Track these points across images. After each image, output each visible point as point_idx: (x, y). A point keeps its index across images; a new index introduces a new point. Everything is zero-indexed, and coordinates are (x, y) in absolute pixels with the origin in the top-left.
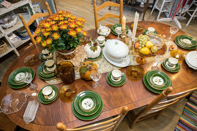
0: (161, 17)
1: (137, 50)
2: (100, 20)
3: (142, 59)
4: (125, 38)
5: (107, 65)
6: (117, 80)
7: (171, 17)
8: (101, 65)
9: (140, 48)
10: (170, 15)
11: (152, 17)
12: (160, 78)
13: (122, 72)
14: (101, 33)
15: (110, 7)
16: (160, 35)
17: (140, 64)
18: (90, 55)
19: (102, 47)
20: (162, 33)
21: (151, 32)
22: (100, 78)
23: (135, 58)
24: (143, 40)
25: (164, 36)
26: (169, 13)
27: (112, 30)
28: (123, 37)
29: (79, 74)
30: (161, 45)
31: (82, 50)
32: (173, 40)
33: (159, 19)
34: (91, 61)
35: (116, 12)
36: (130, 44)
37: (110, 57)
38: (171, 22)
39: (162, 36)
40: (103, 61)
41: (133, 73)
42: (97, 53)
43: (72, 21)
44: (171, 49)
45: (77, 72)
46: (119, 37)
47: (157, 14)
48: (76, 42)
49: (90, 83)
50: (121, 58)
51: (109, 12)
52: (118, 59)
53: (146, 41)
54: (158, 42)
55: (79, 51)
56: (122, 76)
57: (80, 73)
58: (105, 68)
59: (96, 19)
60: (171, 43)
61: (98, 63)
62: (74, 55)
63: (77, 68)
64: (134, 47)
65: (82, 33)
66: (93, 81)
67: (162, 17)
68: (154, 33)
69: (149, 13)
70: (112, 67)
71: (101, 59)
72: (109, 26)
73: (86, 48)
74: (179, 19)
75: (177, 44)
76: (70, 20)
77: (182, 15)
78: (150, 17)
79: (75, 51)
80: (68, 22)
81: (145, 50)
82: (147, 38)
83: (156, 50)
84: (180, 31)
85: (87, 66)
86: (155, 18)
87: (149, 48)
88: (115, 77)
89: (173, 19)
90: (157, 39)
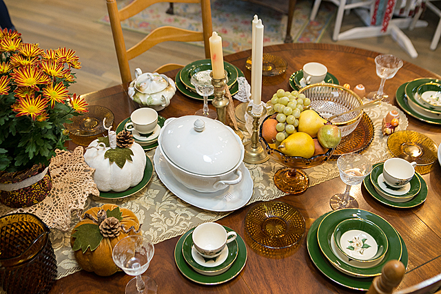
0: (349, 27)
1: (273, 146)
2: (136, 52)
3: (293, 175)
4: (227, 107)
5: (174, 211)
6: (214, 259)
7: (380, 24)
8: (153, 211)
9: (281, 135)
10: (374, 17)
11: (317, 28)
12: (365, 235)
13: (228, 230)
14: (142, 99)
15: (171, 4)
16: (347, 86)
17: (291, 195)
18: (108, 179)
19: (150, 147)
20: (353, 79)
21: (315, 80)
22: (149, 260)
23: (271, 175)
24: (288, 109)
25: (361, 88)
26: (369, 11)
27: (180, 84)
28: (221, 104)
29: (70, 257)
30: (353, 120)
31: (78, 165)
32: (392, 99)
33: (340, 32)
34: (112, 202)
35: (193, 22)
36: (249, 126)
37: (179, 180)
38: (380, 39)
39: (352, 88)
40: (158, 199)
41: (269, 229)
42: (132, 171)
43: (25, 62)
44: (388, 130)
45: (62, 250)
46: (205, 105)
47: (333, 16)
48: (47, 139)
49: (117, 285)
50: (218, 179)
51: (170, 20)
52: (211, 184)
53: (297, 112)
54: (340, 110)
55: (65, 171)
56: (229, 245)
57: (76, 254)
58: (168, 222)
59: (122, 49)
60: (386, 111)
61: (141, 207)
62: (45, 188)
63: (64, 232)
64: (261, 136)
65: (70, 105)
66: (125, 277)
67: (350, 24)
68: (326, 82)
69: (304, 17)
70: (190, 214)
71: (151, 190)
72: (171, 73)
73: (92, 158)
74: (405, 26)
75: (405, 113)
76: (17, 59)
77: (412, 14)
78: (312, 28)
79: (49, 173)
80: (12, 66)
81: (300, 144)
82: (300, 100)
83: (334, 139)
84: (409, 66)
85: (99, 223)
86: (327, 29)
87: (311, 133)
88: (204, 252)
89: (385, 29)
90: (337, 101)
